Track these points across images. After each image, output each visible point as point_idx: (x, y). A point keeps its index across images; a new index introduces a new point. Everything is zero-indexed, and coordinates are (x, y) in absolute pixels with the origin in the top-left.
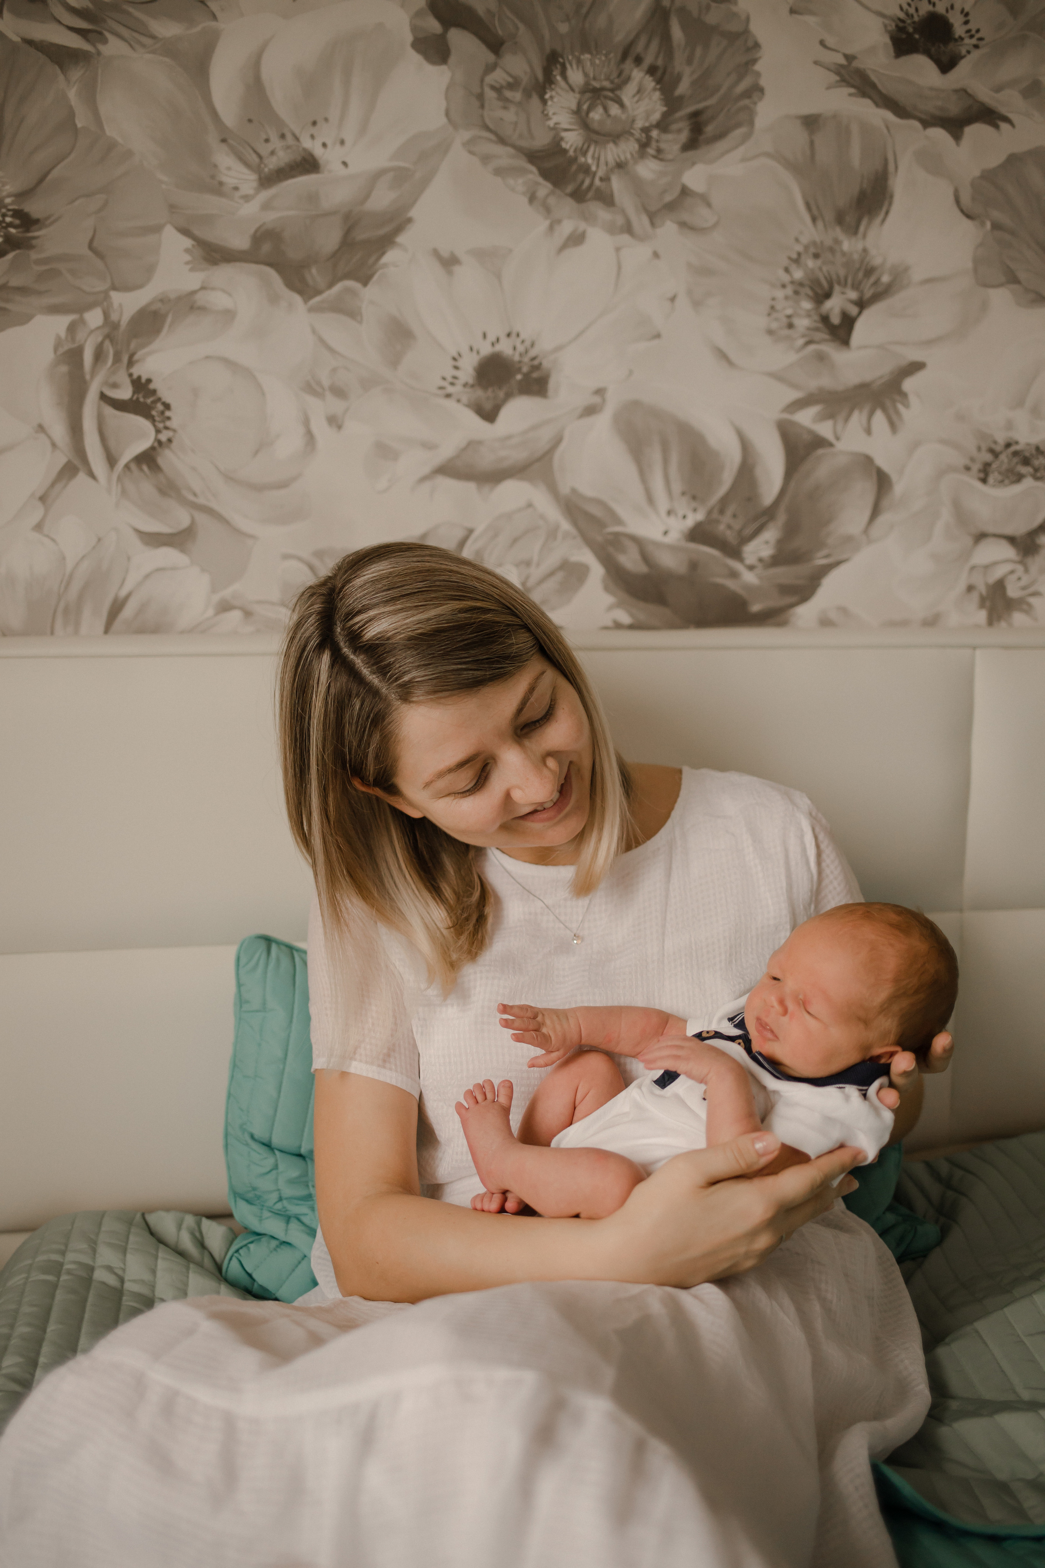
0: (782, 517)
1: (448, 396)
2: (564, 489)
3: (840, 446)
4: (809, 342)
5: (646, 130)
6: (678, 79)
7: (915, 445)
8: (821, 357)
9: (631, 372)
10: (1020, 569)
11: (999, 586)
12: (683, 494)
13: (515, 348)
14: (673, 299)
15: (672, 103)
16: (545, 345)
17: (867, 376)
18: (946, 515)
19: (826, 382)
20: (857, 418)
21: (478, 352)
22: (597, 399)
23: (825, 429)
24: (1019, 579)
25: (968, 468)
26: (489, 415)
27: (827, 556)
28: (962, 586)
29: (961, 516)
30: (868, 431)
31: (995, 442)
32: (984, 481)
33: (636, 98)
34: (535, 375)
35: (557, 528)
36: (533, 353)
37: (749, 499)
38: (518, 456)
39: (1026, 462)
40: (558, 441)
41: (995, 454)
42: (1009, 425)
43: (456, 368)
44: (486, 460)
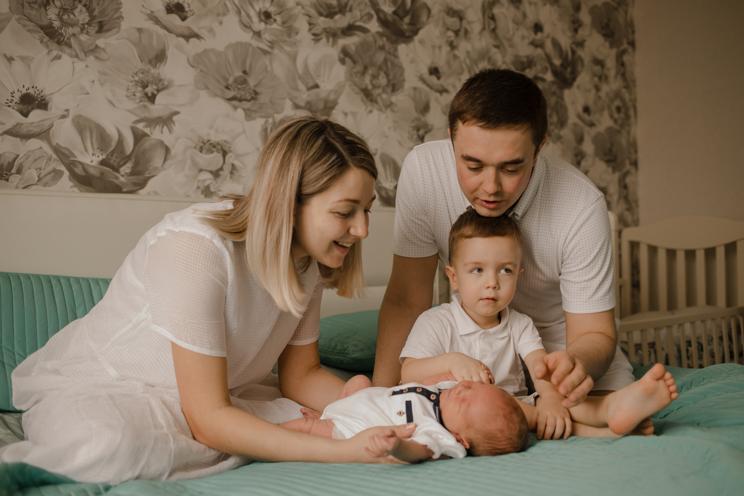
0: (133, 159)
1: (9, 106)
2: (54, 144)
3: (152, 137)
4: (141, 101)
5: (83, 25)
6: (94, 10)
7: (177, 139)
8: (145, 107)
9: (78, 105)
10: (214, 182)
11: (208, 187)
12: (98, 148)
13: (35, 92)
14: (93, 82)
15: (92, 17)
16: (46, 92)
17: (161, 114)
18: (189, 163)
19: (147, 115)
20: (158, 128)
21: (21, 92)
22: (66, 113)
23: (147, 131)
24: (214, 185)
25: (195, 148)
26: (26, 115)
27: (149, 174)
28: (195, 187)
29: (194, 163)
30: (162, 132)
31: (204, 140)
32: (201, 152)
33: (79, 14)
34: (43, 102)
35: (51, 157)
36: (42, 94)
37: (122, 152)
38: (37, 130)
39: (214, 147)
40: (51, 126)
41: (204, 144)
42: (208, 135)
43: (13, 97)
44: (24, 130)
